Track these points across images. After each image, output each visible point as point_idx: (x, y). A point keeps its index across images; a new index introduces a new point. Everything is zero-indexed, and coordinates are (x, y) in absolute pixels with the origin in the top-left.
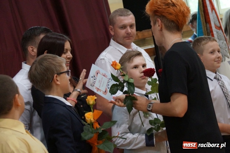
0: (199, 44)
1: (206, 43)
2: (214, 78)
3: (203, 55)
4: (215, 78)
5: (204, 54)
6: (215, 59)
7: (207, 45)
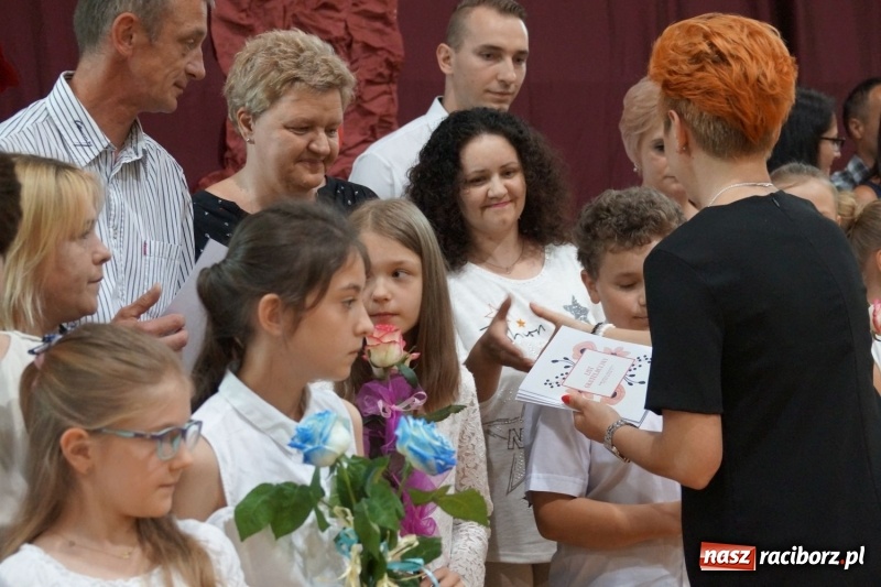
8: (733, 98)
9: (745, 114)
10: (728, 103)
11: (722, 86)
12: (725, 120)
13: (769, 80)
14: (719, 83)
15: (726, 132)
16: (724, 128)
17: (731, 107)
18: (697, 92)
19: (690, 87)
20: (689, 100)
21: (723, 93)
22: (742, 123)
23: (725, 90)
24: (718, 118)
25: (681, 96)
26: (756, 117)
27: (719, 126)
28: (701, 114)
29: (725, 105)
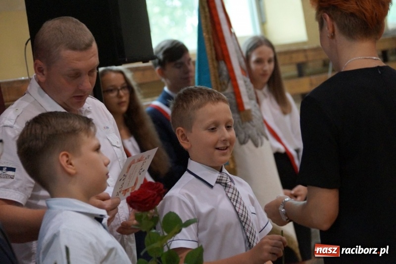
0: (185, 105)
1: (200, 106)
2: (217, 182)
3: (191, 132)
4: (219, 182)
5: (193, 129)
6: (217, 142)
7: (201, 110)
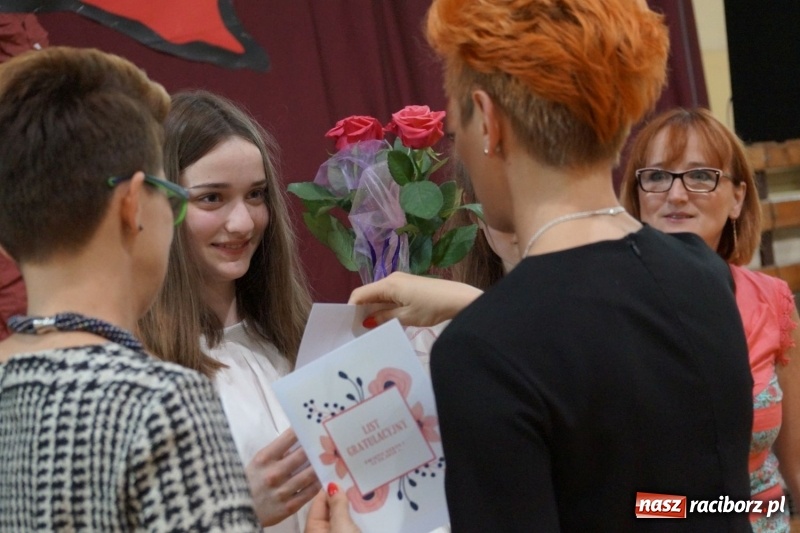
8: (583, 76)
9: (597, 98)
10: (575, 83)
11: (567, 56)
12: (567, 108)
13: (634, 50)
14: (561, 51)
15: (569, 128)
16: (564, 120)
17: (579, 90)
18: (526, 64)
19: (515, 56)
20: (509, 76)
21: (568, 67)
22: (592, 113)
23: (572, 63)
24: (556, 106)
25: (497, 70)
26: (614, 105)
27: (558, 119)
28: (529, 98)
29: (569, 86)
